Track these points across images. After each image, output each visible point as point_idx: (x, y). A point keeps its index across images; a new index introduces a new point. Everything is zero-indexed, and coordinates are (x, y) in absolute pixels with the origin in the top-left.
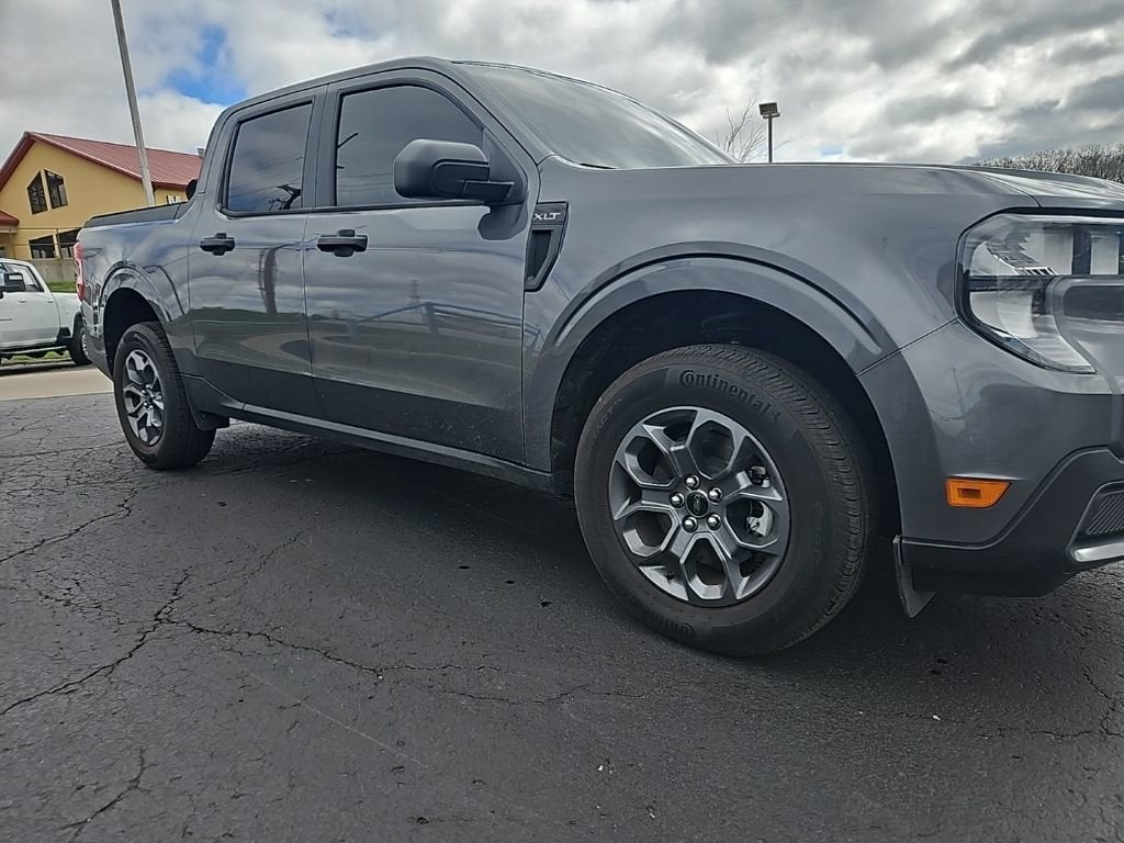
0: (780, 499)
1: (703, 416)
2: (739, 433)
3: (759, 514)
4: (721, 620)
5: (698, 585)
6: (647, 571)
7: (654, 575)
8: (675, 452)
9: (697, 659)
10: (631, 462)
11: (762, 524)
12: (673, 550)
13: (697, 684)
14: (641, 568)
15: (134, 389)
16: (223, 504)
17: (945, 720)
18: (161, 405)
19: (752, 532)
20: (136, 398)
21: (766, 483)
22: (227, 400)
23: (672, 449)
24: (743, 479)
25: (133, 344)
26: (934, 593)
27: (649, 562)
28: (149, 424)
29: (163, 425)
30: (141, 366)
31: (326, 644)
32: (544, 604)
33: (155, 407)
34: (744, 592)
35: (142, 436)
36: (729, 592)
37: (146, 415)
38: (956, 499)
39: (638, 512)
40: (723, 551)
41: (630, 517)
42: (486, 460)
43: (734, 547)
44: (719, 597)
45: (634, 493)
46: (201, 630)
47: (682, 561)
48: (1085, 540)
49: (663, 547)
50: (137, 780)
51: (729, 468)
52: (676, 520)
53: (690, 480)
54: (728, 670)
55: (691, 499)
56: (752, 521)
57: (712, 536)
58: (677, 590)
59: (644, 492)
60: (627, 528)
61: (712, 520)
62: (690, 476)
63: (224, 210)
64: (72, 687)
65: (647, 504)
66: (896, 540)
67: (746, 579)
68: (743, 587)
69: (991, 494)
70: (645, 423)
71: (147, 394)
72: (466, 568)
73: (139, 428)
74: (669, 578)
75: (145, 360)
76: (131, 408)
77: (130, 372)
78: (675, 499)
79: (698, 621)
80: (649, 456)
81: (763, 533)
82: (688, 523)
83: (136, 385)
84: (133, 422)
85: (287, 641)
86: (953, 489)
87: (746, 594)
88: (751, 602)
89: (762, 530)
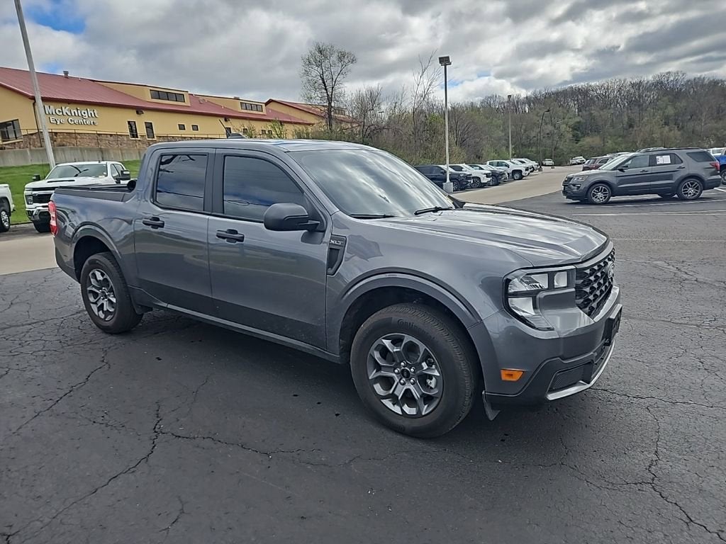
0: (438, 375)
1: (408, 338)
2: (422, 347)
3: (431, 379)
4: (416, 423)
5: (406, 408)
6: (384, 401)
7: (388, 403)
8: (396, 352)
9: (406, 440)
10: (377, 355)
11: (432, 383)
12: (395, 393)
13: (407, 452)
14: (382, 401)
15: (94, 289)
16: (159, 359)
17: (504, 462)
18: (114, 300)
19: (428, 386)
20: (96, 295)
21: (434, 367)
22: (157, 301)
23: (395, 350)
24: (424, 365)
25: (94, 265)
26: (499, 411)
27: (385, 398)
28: (105, 309)
29: (115, 311)
30: (100, 277)
31: (240, 441)
32: (337, 415)
33: (109, 300)
34: (426, 411)
35: (100, 316)
36: (419, 411)
37: (103, 304)
38: (504, 378)
39: (380, 376)
40: (416, 395)
41: (376, 378)
42: (307, 346)
43: (421, 393)
44: (415, 413)
45: (379, 368)
46: (179, 437)
47: (399, 398)
48: (552, 391)
49: (391, 391)
50: (182, 509)
51: (418, 361)
52: (397, 380)
53: (402, 364)
54: (420, 445)
55: (403, 371)
56: (428, 381)
57: (412, 388)
58: (397, 409)
59: (382, 368)
60: (375, 383)
61: (412, 381)
62: (402, 362)
63: (155, 202)
64: (132, 470)
65: (383, 373)
66: (483, 393)
67: (426, 406)
68: (425, 410)
69: (517, 376)
70: (384, 338)
71: (103, 292)
72: (296, 396)
73: (99, 311)
74: (394, 404)
75: (103, 275)
76: (92, 299)
77: (92, 280)
78: (396, 371)
79: (406, 423)
80: (384, 352)
81: (433, 387)
82: (402, 381)
83: (96, 287)
84: (94, 308)
85: (222, 440)
86: (503, 373)
87: (427, 412)
88: (428, 416)
89: (433, 386)
